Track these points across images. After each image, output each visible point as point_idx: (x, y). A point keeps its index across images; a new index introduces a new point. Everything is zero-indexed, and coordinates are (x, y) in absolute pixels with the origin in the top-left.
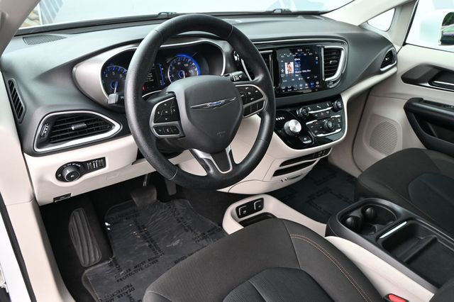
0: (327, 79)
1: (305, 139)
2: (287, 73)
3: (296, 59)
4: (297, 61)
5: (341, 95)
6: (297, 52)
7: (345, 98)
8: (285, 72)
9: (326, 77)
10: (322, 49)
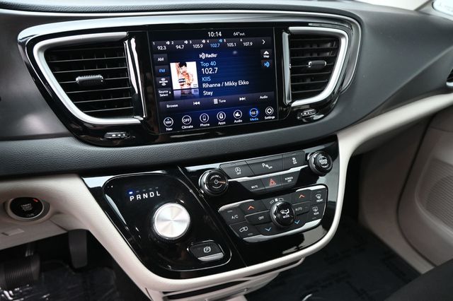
0: (296, 103)
1: (207, 249)
2: (176, 85)
3: (203, 56)
4: (207, 60)
5: (339, 136)
6: (207, 37)
7: (347, 146)
8: (170, 85)
9: (295, 98)
10: (286, 36)
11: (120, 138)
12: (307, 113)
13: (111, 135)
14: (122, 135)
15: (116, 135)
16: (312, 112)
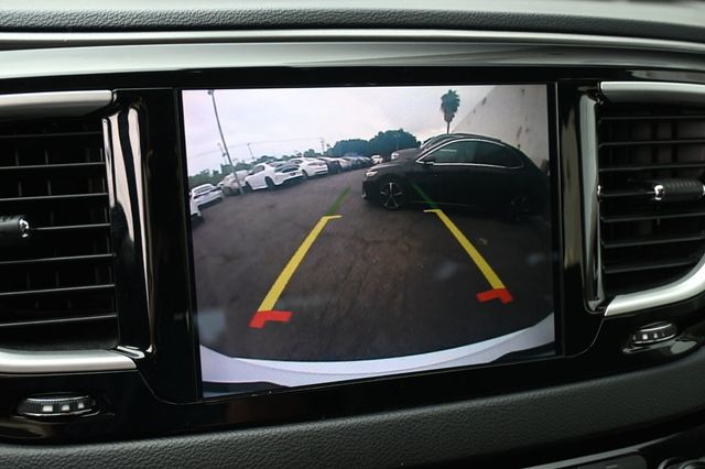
11: (67, 418)
12: (650, 335)
13: (39, 408)
14: (73, 406)
15: (57, 407)
16: (667, 333)
